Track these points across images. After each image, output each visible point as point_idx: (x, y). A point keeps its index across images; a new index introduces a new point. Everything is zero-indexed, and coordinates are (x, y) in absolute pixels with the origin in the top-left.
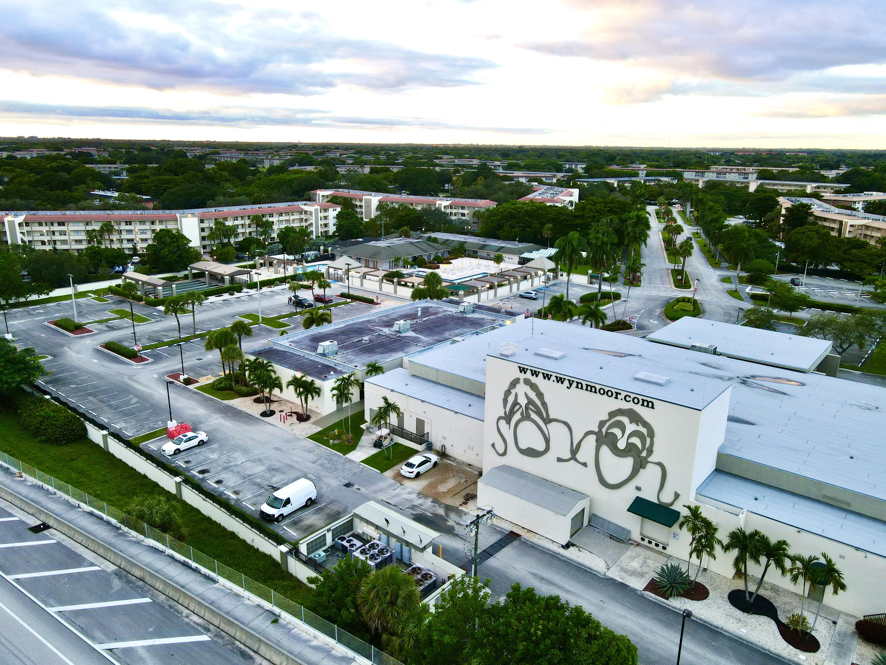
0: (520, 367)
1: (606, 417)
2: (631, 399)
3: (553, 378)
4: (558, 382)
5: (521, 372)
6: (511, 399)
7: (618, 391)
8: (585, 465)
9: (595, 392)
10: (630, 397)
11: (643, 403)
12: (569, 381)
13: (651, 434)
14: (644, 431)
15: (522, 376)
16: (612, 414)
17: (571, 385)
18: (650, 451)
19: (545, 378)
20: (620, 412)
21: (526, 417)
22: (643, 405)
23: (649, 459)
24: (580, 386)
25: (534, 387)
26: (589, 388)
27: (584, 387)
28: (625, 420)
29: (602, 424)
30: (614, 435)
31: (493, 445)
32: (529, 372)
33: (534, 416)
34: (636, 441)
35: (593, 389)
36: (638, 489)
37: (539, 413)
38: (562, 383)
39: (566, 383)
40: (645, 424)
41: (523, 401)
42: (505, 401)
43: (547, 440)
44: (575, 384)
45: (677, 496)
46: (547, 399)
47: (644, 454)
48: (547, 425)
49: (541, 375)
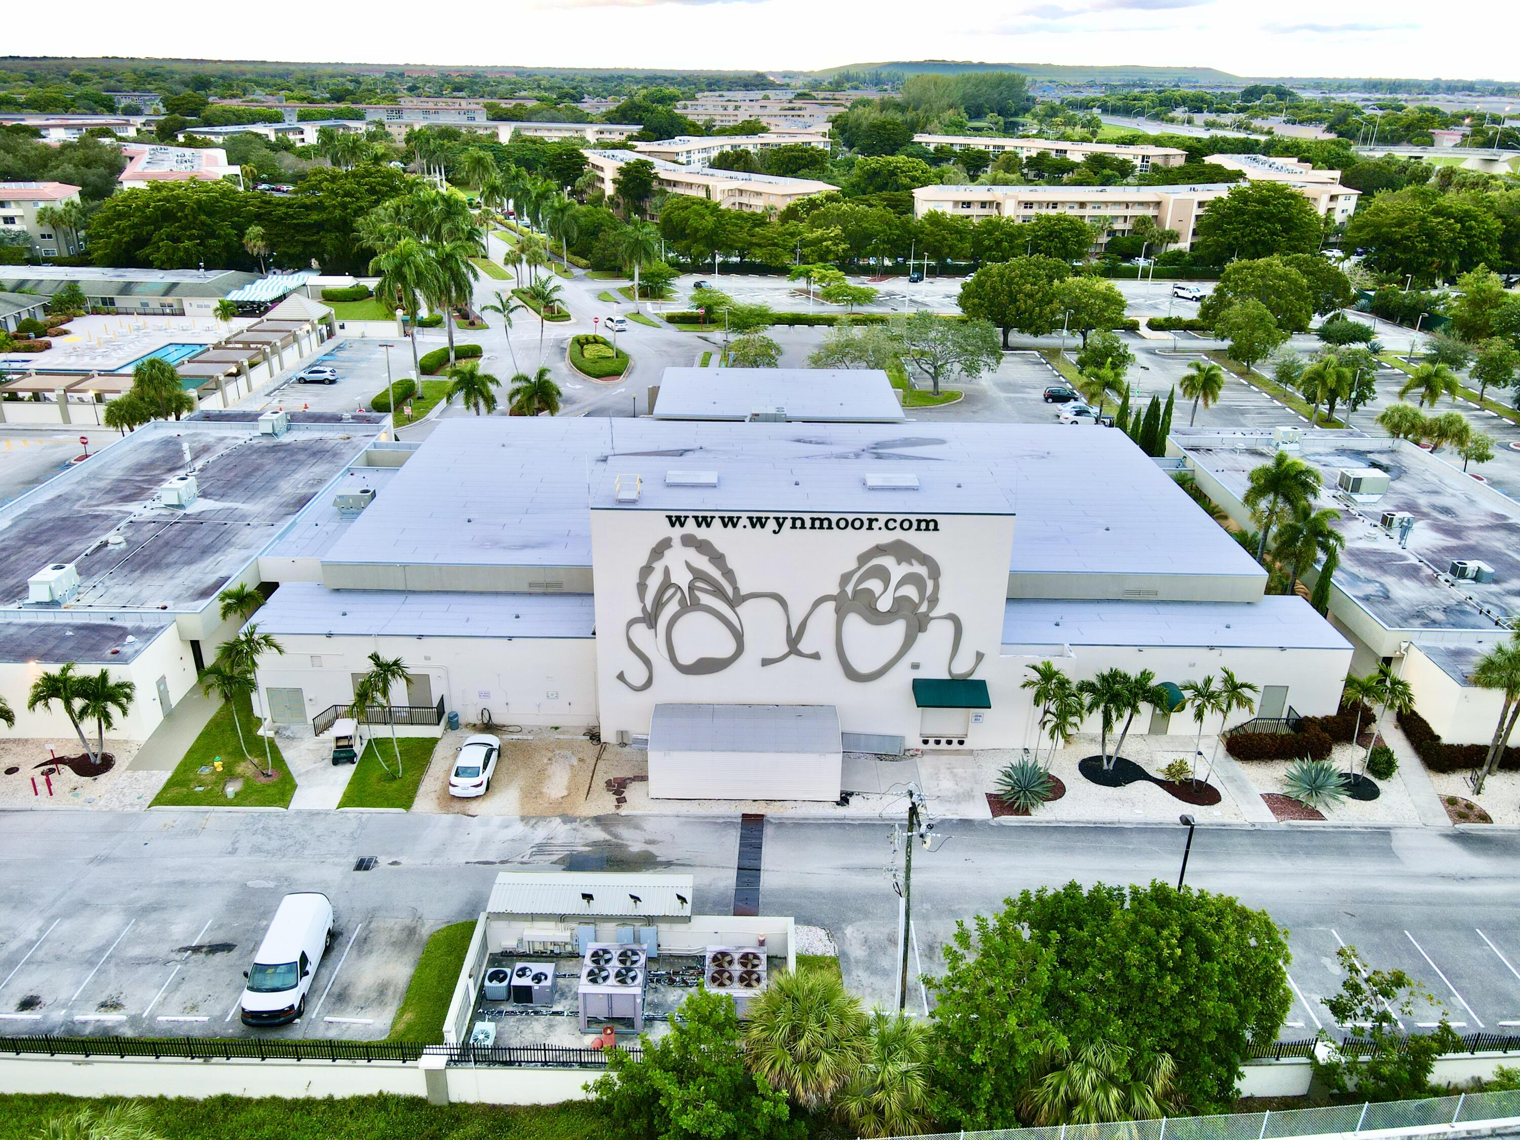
0: (670, 517)
1: (853, 565)
2: (898, 524)
3: (744, 521)
4: (754, 526)
5: (673, 525)
6: (654, 582)
7: (873, 516)
8: (816, 656)
9: (830, 527)
10: (895, 521)
11: (919, 526)
12: (777, 519)
13: (935, 572)
14: (923, 571)
15: (677, 532)
16: (863, 559)
17: (780, 526)
18: (934, 601)
19: (725, 525)
20: (880, 550)
21: (690, 605)
22: (919, 529)
23: (931, 615)
24: (798, 524)
25: (703, 547)
26: (817, 524)
27: (808, 524)
28: (888, 562)
29: (845, 579)
30: (869, 592)
31: (621, 677)
32: (691, 523)
33: (706, 599)
34: (910, 591)
35: (826, 524)
36: (915, 666)
37: (719, 592)
38: (763, 526)
39: (772, 525)
40: (925, 560)
41: (682, 578)
42: (642, 587)
43: (739, 637)
44: (788, 523)
45: (980, 656)
46: (731, 563)
47: (923, 608)
48: (737, 609)
49: (717, 523)
